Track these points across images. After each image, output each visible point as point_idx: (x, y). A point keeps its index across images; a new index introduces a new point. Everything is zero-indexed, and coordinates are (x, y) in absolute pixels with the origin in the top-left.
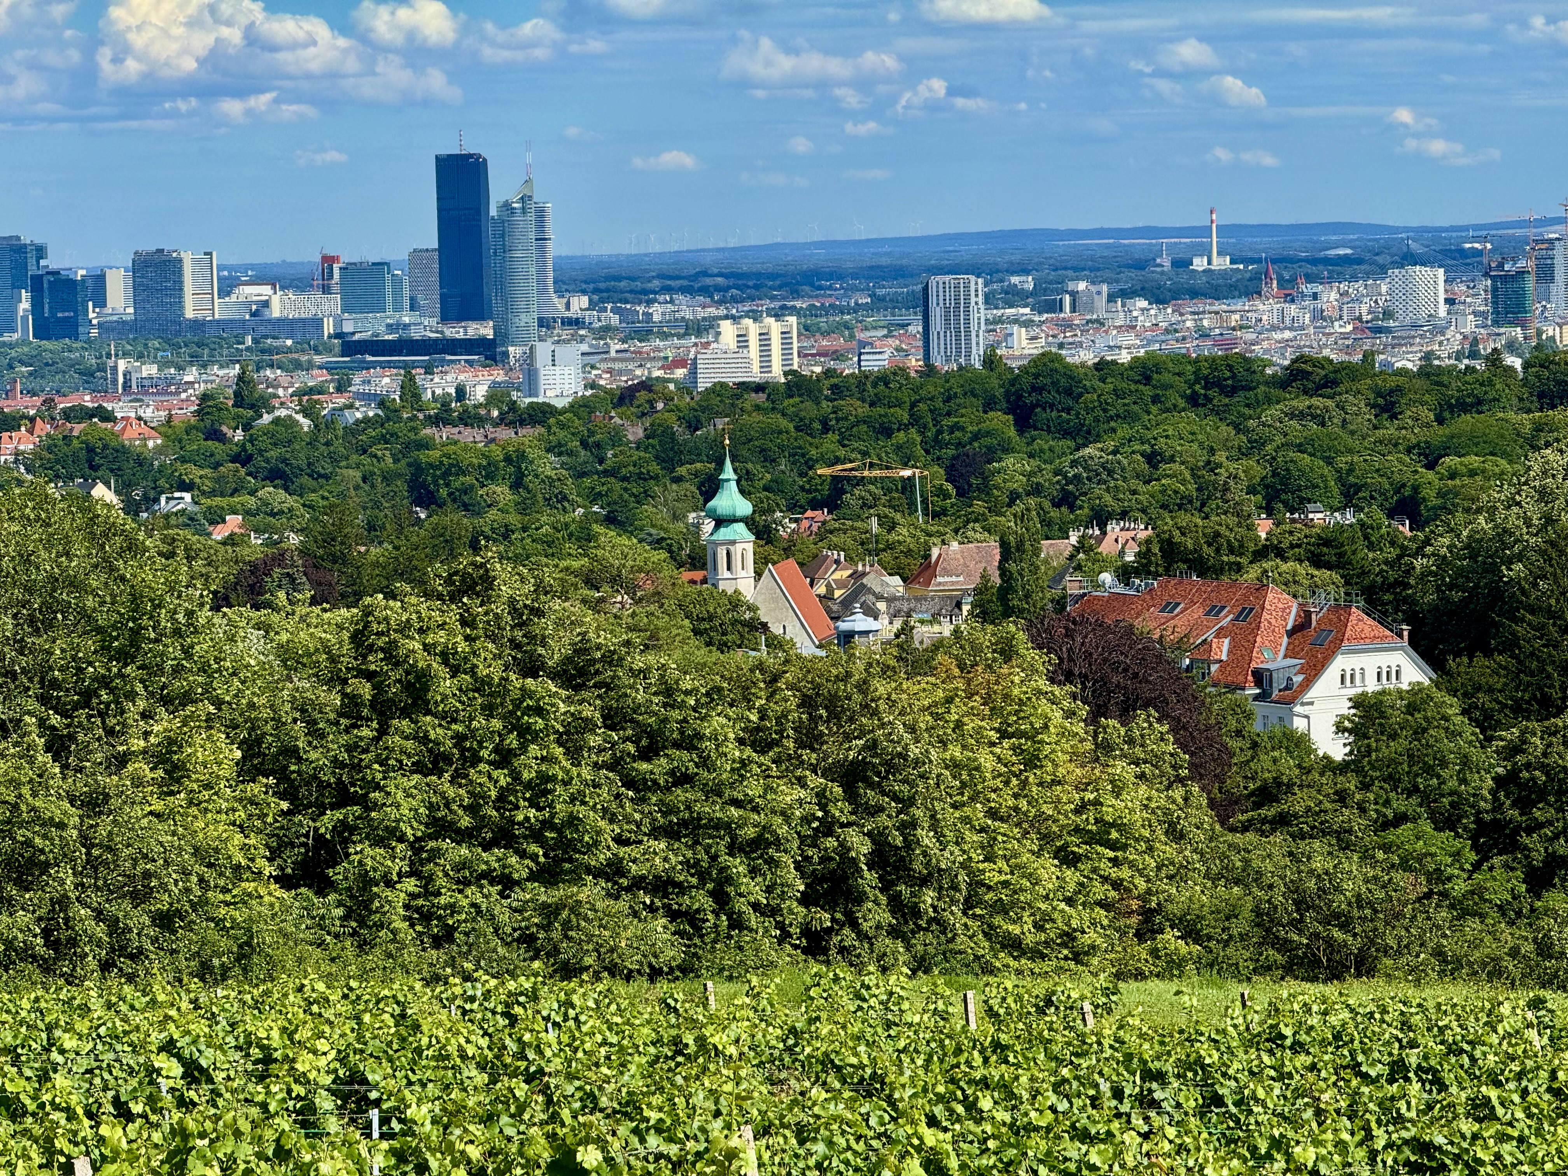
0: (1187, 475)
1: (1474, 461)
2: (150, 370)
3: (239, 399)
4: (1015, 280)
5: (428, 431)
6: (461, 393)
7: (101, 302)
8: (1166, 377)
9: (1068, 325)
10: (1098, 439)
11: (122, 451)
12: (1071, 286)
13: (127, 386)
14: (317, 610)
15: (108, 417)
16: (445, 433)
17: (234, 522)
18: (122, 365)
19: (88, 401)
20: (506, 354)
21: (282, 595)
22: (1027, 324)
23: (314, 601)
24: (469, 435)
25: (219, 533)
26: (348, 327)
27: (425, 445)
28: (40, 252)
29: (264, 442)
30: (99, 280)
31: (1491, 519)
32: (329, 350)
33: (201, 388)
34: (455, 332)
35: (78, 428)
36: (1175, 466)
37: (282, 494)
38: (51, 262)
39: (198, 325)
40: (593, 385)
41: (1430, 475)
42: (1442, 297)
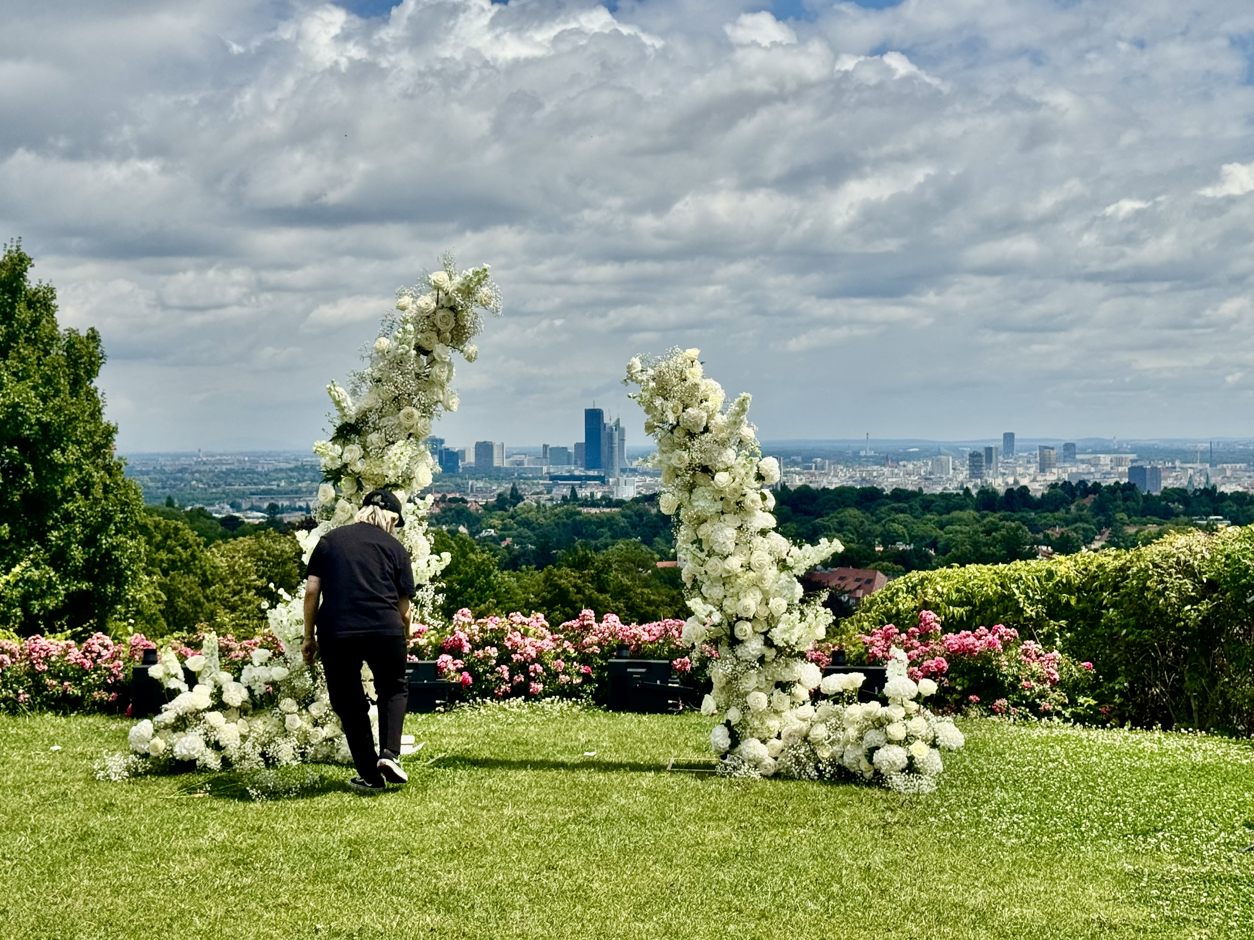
0: (853, 530)
1: (957, 528)
2: (480, 484)
3: (512, 495)
4: (795, 458)
5: (579, 509)
6: (592, 494)
7: (463, 460)
8: (846, 495)
9: (813, 475)
10: (822, 516)
11: (470, 514)
12: (814, 460)
13: (472, 491)
14: (537, 572)
15: (466, 502)
16: (585, 510)
17: (509, 540)
18: (470, 482)
19: (458, 495)
20: (608, 481)
21: (524, 567)
22: (799, 474)
23: (536, 569)
24: (593, 511)
25: (504, 544)
26: (552, 470)
27: (579, 513)
28: (442, 441)
29: (519, 512)
30: (463, 452)
31: (957, 549)
32: (545, 479)
33: (499, 491)
34: (591, 473)
35: (454, 505)
36: (849, 527)
37: (526, 530)
38: (446, 445)
39: (499, 469)
40: (640, 493)
41: (942, 533)
42: (951, 467)
